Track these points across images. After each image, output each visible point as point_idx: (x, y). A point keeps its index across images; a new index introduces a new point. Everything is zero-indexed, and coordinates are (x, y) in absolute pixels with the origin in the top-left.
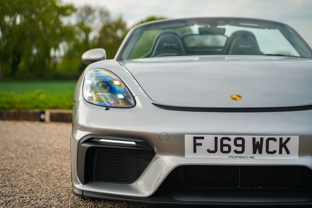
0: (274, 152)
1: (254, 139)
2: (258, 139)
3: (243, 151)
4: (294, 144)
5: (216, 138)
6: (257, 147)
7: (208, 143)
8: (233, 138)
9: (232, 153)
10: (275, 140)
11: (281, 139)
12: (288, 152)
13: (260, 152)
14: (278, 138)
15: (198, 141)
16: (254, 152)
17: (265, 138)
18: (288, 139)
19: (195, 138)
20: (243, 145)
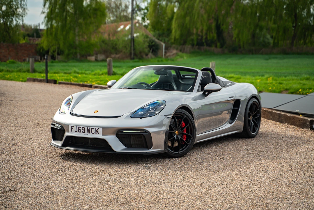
0: (94, 133)
1: (87, 128)
2: (89, 128)
3: (84, 132)
4: (100, 130)
5: (77, 127)
6: (89, 131)
7: (75, 129)
8: (81, 127)
9: (82, 133)
10: (94, 129)
11: (96, 128)
12: (99, 134)
13: (90, 133)
14: (95, 128)
15: (72, 127)
16: (88, 133)
17: (91, 128)
18: (98, 129)
19: (72, 126)
20: (84, 130)
